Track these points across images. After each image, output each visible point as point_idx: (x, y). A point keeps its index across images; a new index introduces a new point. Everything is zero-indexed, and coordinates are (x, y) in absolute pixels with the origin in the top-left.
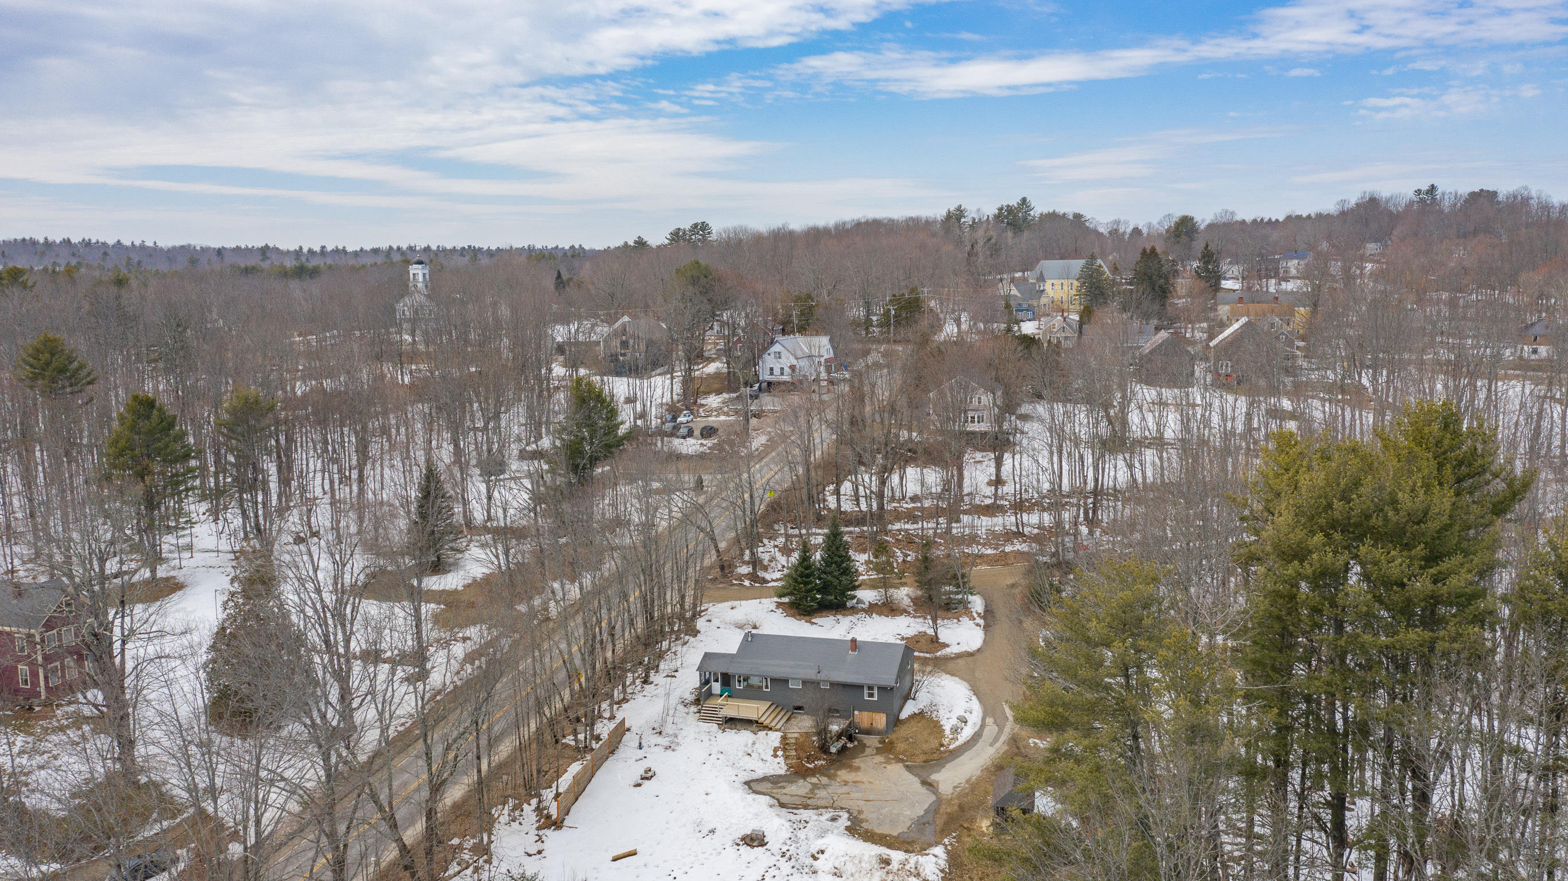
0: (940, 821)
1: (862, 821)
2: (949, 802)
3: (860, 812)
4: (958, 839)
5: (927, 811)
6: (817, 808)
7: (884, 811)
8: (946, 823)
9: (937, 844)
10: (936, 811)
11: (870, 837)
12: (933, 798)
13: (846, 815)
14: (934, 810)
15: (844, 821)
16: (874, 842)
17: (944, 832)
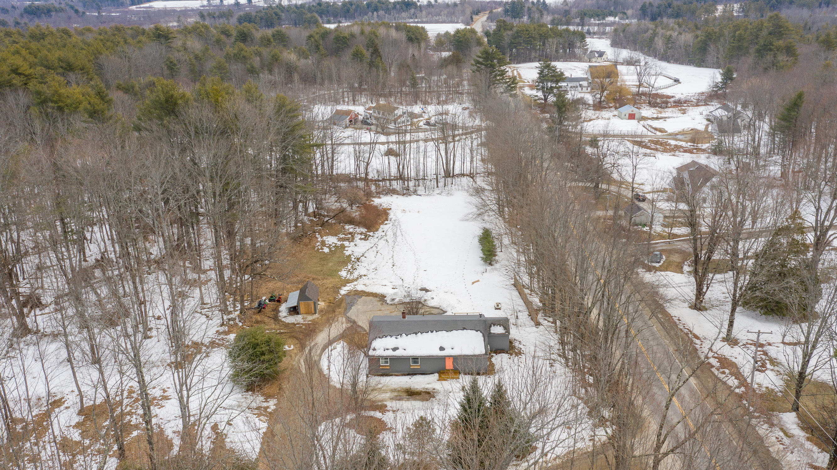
0: (343, 305)
1: (380, 301)
2: (340, 313)
3: (382, 304)
4: (335, 298)
5: (351, 308)
6: (403, 303)
7: (371, 306)
8: (341, 304)
9: (344, 295)
10: (346, 309)
11: (375, 295)
12: (348, 315)
13: (388, 302)
14: (347, 309)
15: (388, 299)
16: (372, 293)
17: (341, 300)
